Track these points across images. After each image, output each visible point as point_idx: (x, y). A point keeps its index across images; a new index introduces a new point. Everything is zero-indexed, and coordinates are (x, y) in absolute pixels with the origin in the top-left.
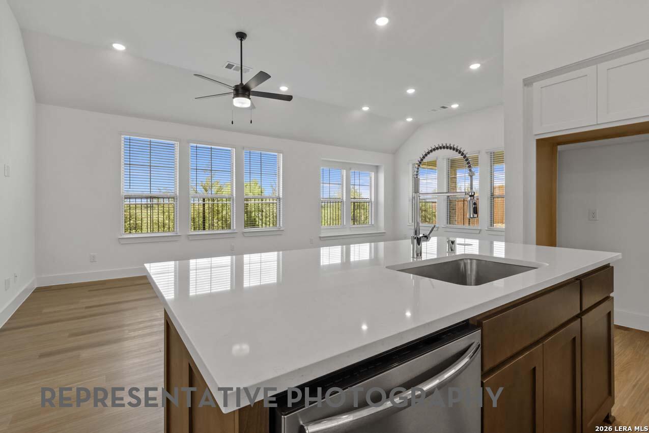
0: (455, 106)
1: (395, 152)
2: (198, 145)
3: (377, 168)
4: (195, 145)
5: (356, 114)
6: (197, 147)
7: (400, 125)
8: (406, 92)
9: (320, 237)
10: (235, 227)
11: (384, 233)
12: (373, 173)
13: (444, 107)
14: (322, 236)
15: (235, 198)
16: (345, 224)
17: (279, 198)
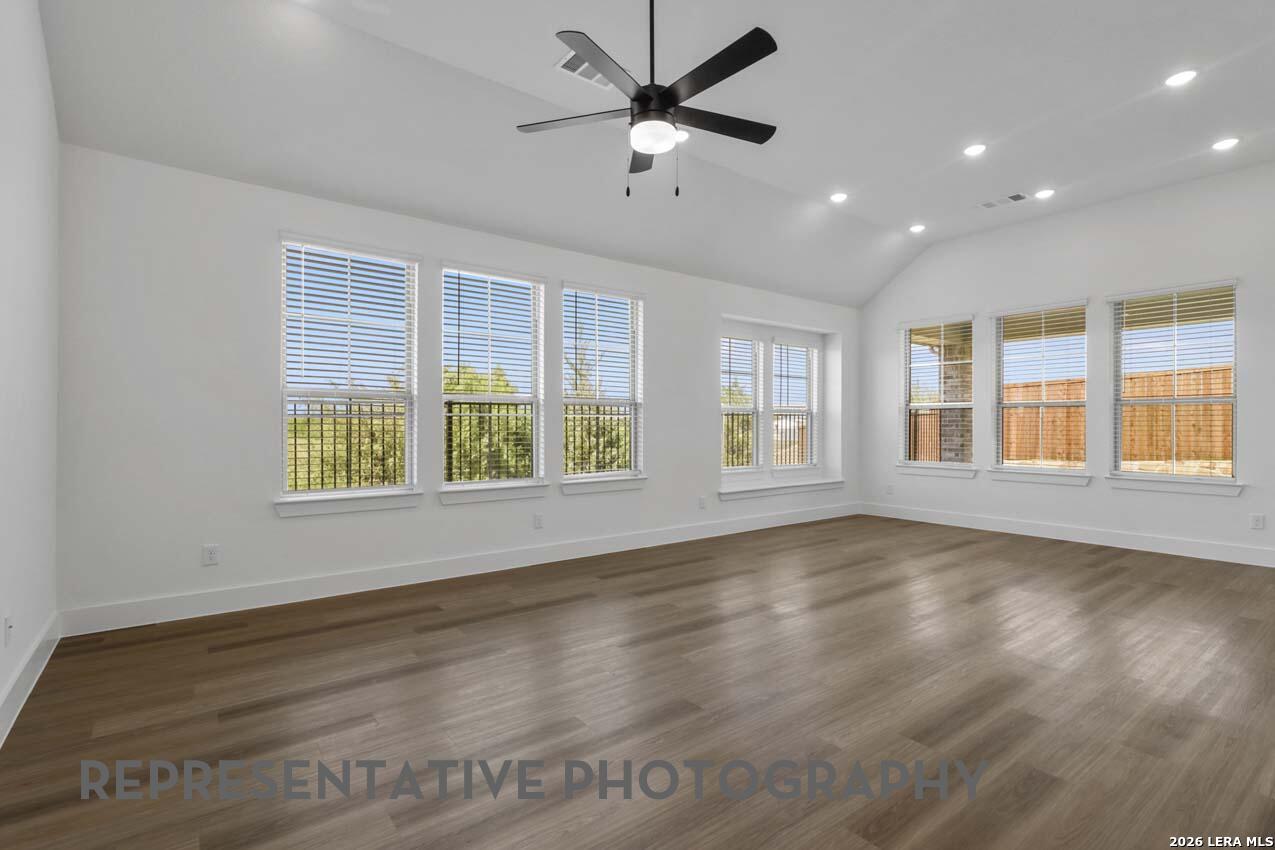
0: (1044, 194)
1: (863, 305)
2: (464, 273)
3: (824, 339)
4: (455, 272)
5: (812, 213)
6: (459, 278)
7: (892, 241)
8: (963, 154)
9: (720, 494)
10: (542, 473)
11: (842, 482)
12: (816, 351)
13: (1017, 198)
14: (723, 491)
15: (542, 402)
16: (760, 463)
17: (636, 404)
